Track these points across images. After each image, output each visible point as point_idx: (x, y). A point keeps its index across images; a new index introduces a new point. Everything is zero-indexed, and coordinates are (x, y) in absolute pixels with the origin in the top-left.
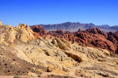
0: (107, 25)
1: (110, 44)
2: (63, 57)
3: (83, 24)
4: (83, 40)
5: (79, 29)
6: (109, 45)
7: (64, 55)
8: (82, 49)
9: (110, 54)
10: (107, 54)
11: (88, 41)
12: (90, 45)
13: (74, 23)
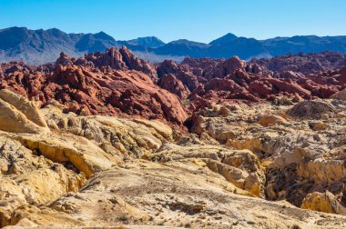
0: (154, 39)
1: (169, 101)
2: (15, 157)
3: (72, 36)
4: (81, 93)
5: (62, 54)
6: (169, 105)
7: (21, 152)
8: (80, 125)
9: (174, 133)
10: (162, 134)
11: (99, 96)
12: (105, 108)
13: (40, 32)
